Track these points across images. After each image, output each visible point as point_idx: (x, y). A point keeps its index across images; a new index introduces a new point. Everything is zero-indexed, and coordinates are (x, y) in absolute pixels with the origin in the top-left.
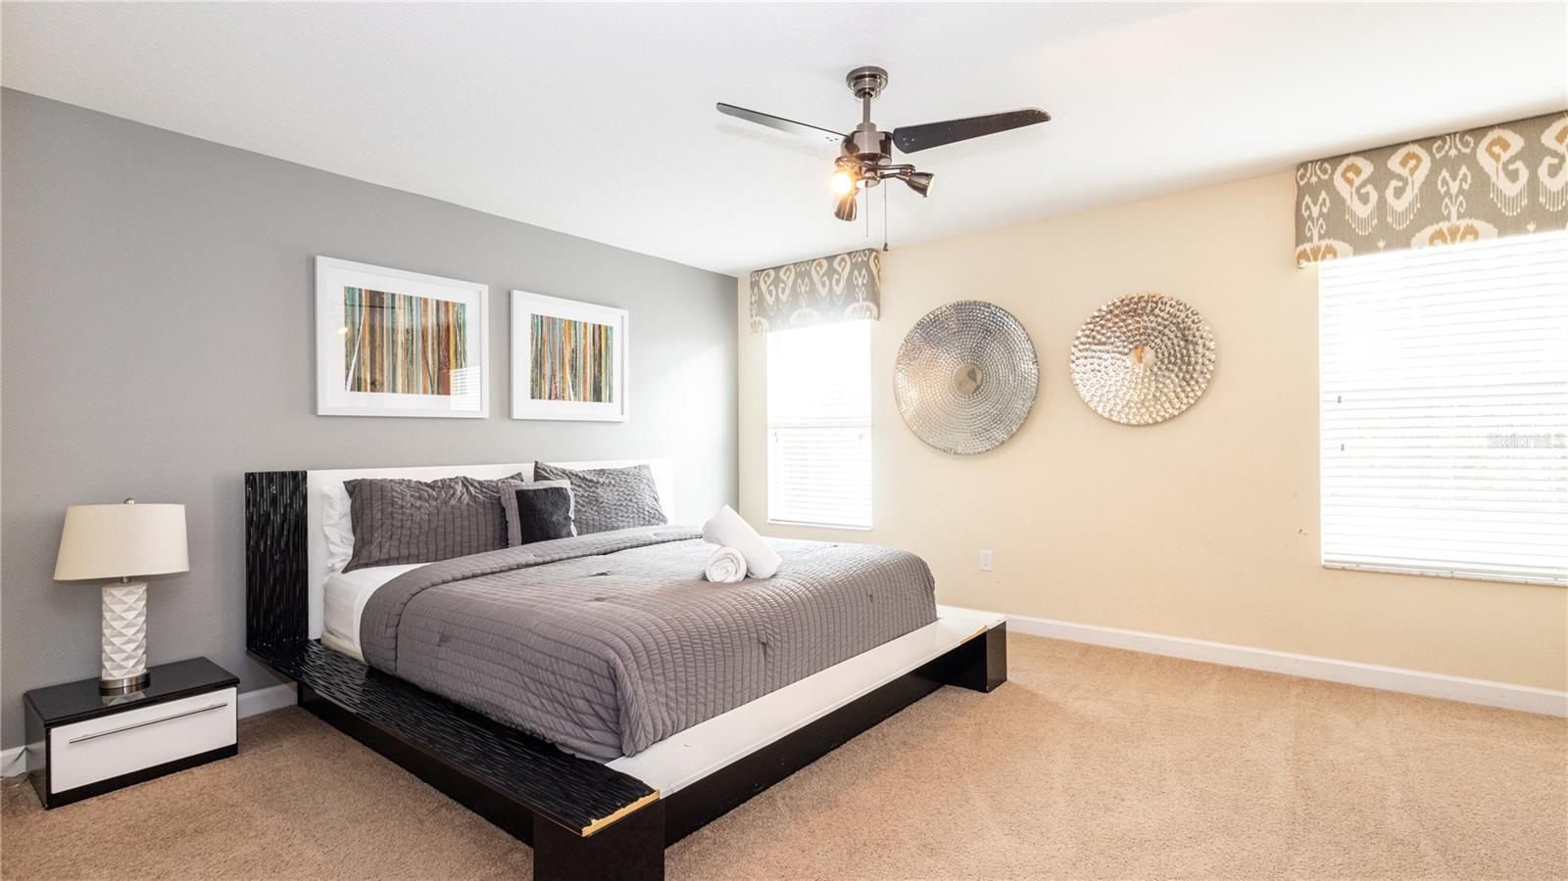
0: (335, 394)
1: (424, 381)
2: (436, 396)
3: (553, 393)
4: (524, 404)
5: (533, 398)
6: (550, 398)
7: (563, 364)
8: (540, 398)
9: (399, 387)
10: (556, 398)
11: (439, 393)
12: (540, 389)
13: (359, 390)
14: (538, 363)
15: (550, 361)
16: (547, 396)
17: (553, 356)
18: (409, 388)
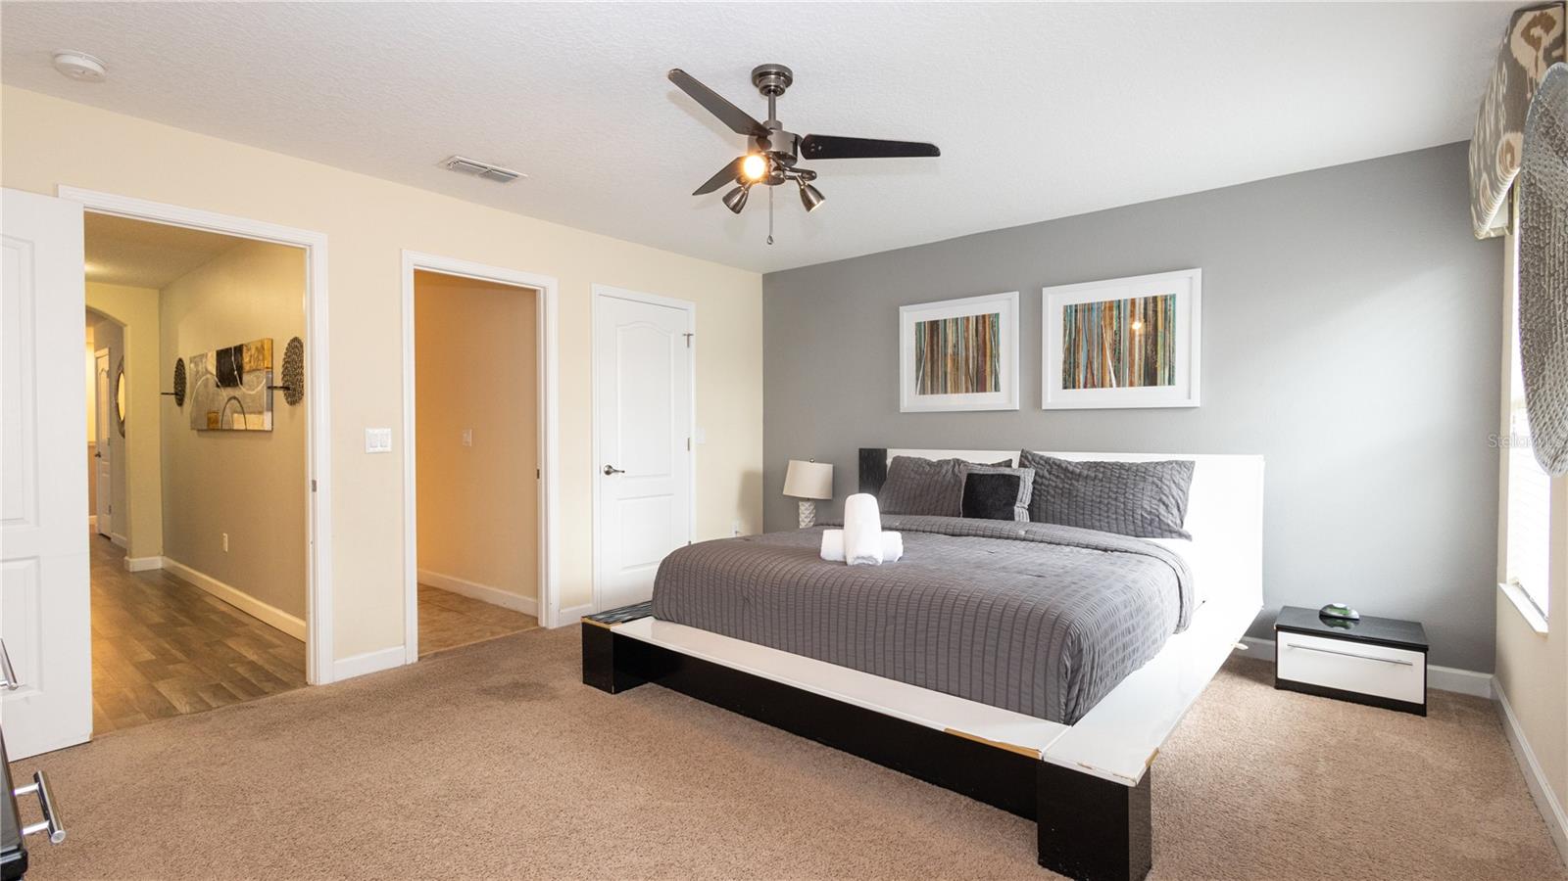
0: (911, 398)
1: (966, 383)
2: (976, 394)
3: (1089, 381)
4: (1054, 394)
5: (1065, 388)
6: (1085, 387)
7: (1103, 349)
8: (1074, 387)
9: (949, 389)
10: (1093, 386)
11: (977, 391)
12: (1074, 379)
13: (924, 394)
14: (1071, 351)
15: (1085, 350)
16: (1082, 385)
17: (1089, 342)
18: (956, 390)
